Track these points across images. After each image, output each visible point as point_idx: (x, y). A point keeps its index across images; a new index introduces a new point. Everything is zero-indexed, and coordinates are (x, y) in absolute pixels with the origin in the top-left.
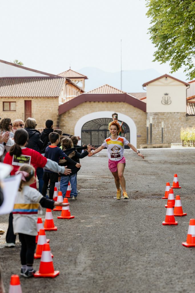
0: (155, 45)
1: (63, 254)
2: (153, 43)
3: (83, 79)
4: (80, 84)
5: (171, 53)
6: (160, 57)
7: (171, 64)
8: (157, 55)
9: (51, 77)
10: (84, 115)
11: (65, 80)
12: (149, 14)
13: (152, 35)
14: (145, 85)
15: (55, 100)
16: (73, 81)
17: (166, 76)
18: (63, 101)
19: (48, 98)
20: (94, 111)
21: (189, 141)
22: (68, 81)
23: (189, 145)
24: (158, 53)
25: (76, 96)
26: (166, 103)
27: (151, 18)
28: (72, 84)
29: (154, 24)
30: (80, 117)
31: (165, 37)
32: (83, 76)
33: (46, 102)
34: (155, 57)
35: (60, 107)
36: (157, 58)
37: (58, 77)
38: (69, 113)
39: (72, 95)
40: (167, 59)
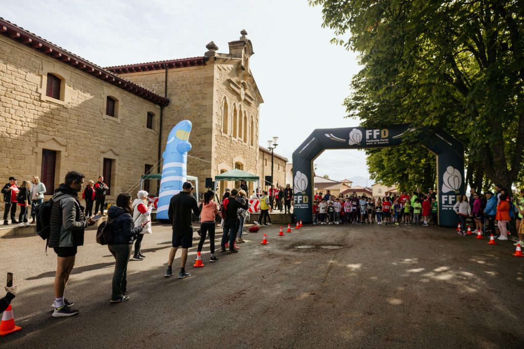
2: (369, 173)
4: (349, 185)
5: (375, 177)
6: (372, 178)
9: (338, 183)
11: (342, 184)
12: (368, 164)
13: (369, 171)
14: (372, 186)
15: (339, 191)
16: (346, 184)
18: (342, 191)
25: (346, 190)
26: (380, 192)
28: (346, 185)
29: (369, 168)
31: (373, 172)
33: (336, 191)
37: (340, 183)
40: (374, 179)
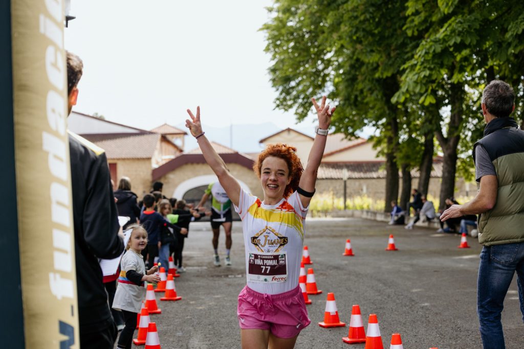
0: (274, 89)
1: (171, 339)
2: (273, 87)
3: (182, 136)
4: (178, 142)
5: (295, 99)
6: (282, 104)
7: (296, 113)
8: (278, 102)
9: (142, 133)
10: (184, 180)
11: (159, 137)
12: (267, 49)
14: (261, 142)
15: (147, 162)
16: (169, 137)
17: (289, 130)
18: (157, 163)
19: (139, 159)
20: (196, 175)
21: (318, 211)
22: (164, 138)
23: (320, 217)
24: (278, 99)
25: (173, 157)
27: (270, 55)
28: (169, 142)
29: (273, 63)
30: (180, 182)
31: (287, 80)
32: (182, 132)
33: (136, 165)
34: (275, 105)
35: (155, 171)
36: (278, 106)
37: (150, 133)
38: (165, 178)
39: (169, 154)
40: (291, 106)
